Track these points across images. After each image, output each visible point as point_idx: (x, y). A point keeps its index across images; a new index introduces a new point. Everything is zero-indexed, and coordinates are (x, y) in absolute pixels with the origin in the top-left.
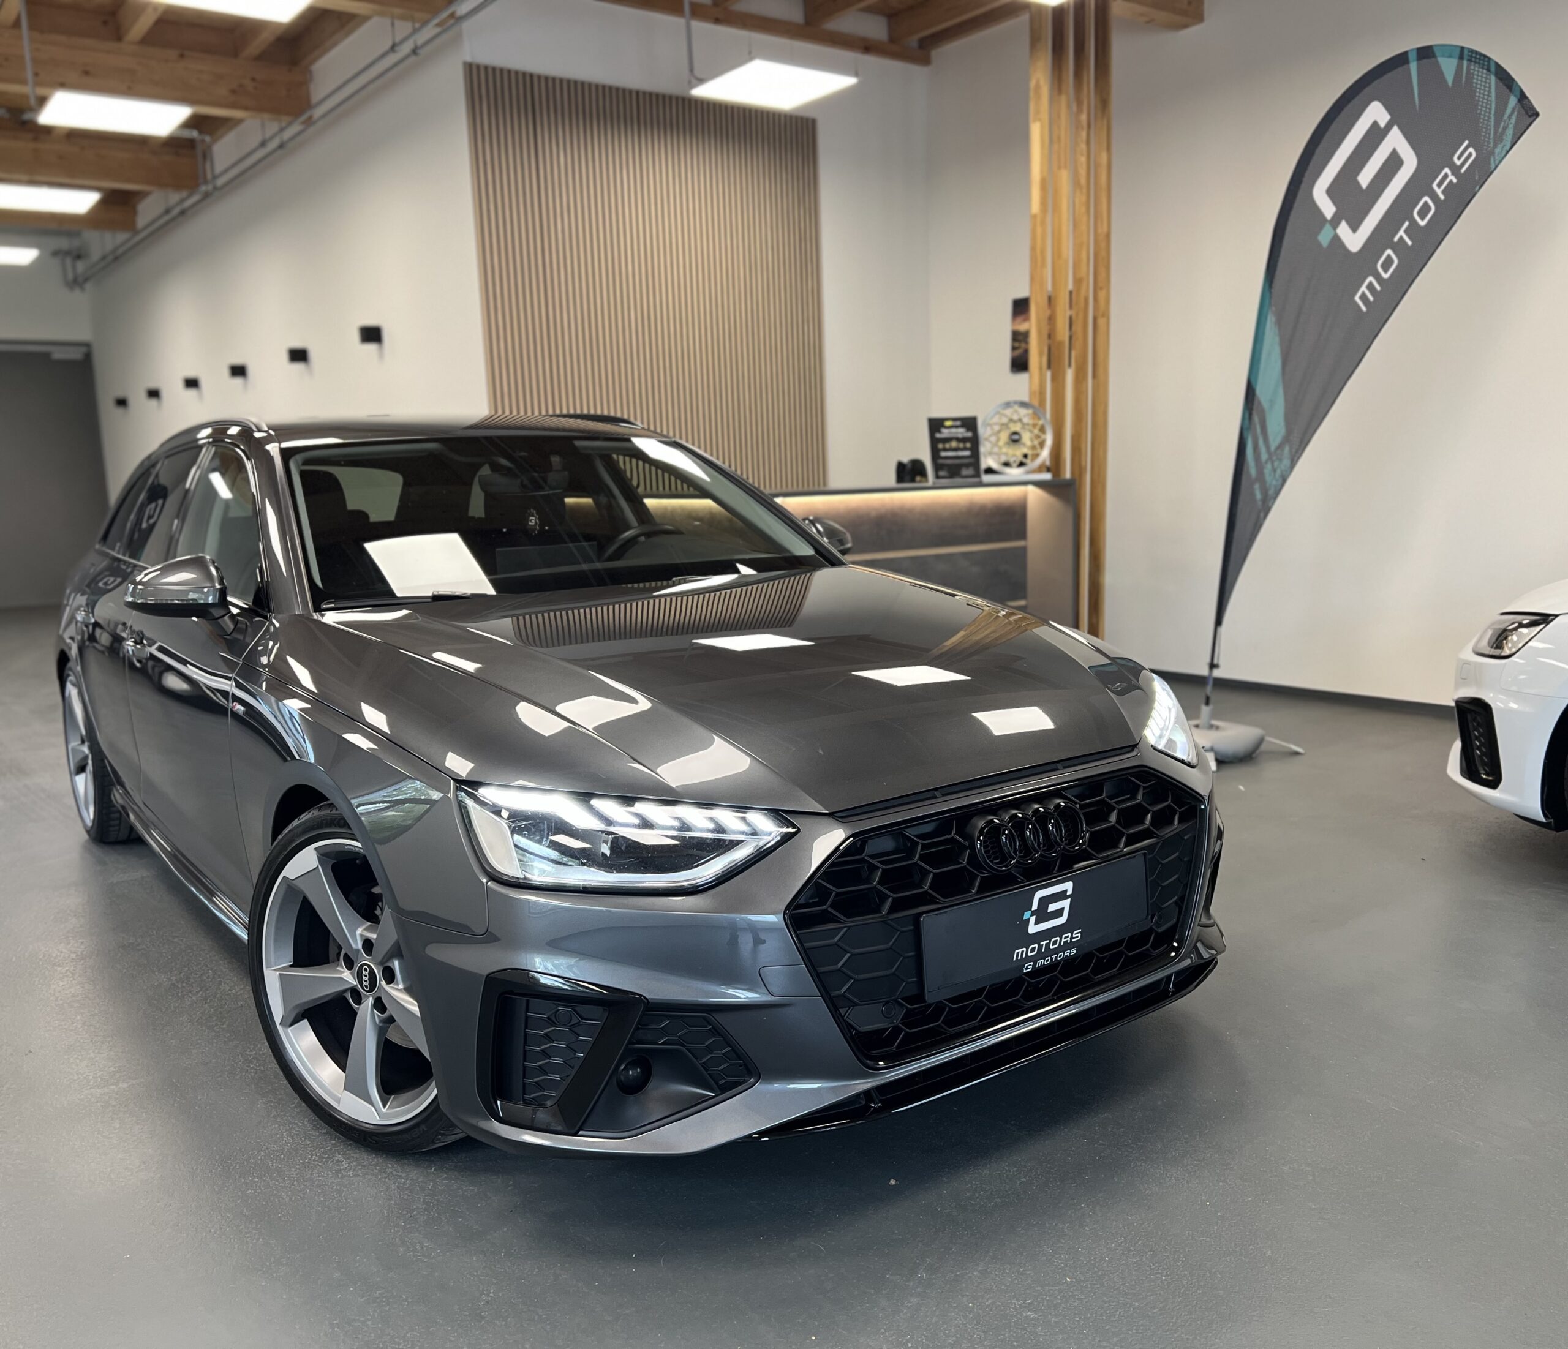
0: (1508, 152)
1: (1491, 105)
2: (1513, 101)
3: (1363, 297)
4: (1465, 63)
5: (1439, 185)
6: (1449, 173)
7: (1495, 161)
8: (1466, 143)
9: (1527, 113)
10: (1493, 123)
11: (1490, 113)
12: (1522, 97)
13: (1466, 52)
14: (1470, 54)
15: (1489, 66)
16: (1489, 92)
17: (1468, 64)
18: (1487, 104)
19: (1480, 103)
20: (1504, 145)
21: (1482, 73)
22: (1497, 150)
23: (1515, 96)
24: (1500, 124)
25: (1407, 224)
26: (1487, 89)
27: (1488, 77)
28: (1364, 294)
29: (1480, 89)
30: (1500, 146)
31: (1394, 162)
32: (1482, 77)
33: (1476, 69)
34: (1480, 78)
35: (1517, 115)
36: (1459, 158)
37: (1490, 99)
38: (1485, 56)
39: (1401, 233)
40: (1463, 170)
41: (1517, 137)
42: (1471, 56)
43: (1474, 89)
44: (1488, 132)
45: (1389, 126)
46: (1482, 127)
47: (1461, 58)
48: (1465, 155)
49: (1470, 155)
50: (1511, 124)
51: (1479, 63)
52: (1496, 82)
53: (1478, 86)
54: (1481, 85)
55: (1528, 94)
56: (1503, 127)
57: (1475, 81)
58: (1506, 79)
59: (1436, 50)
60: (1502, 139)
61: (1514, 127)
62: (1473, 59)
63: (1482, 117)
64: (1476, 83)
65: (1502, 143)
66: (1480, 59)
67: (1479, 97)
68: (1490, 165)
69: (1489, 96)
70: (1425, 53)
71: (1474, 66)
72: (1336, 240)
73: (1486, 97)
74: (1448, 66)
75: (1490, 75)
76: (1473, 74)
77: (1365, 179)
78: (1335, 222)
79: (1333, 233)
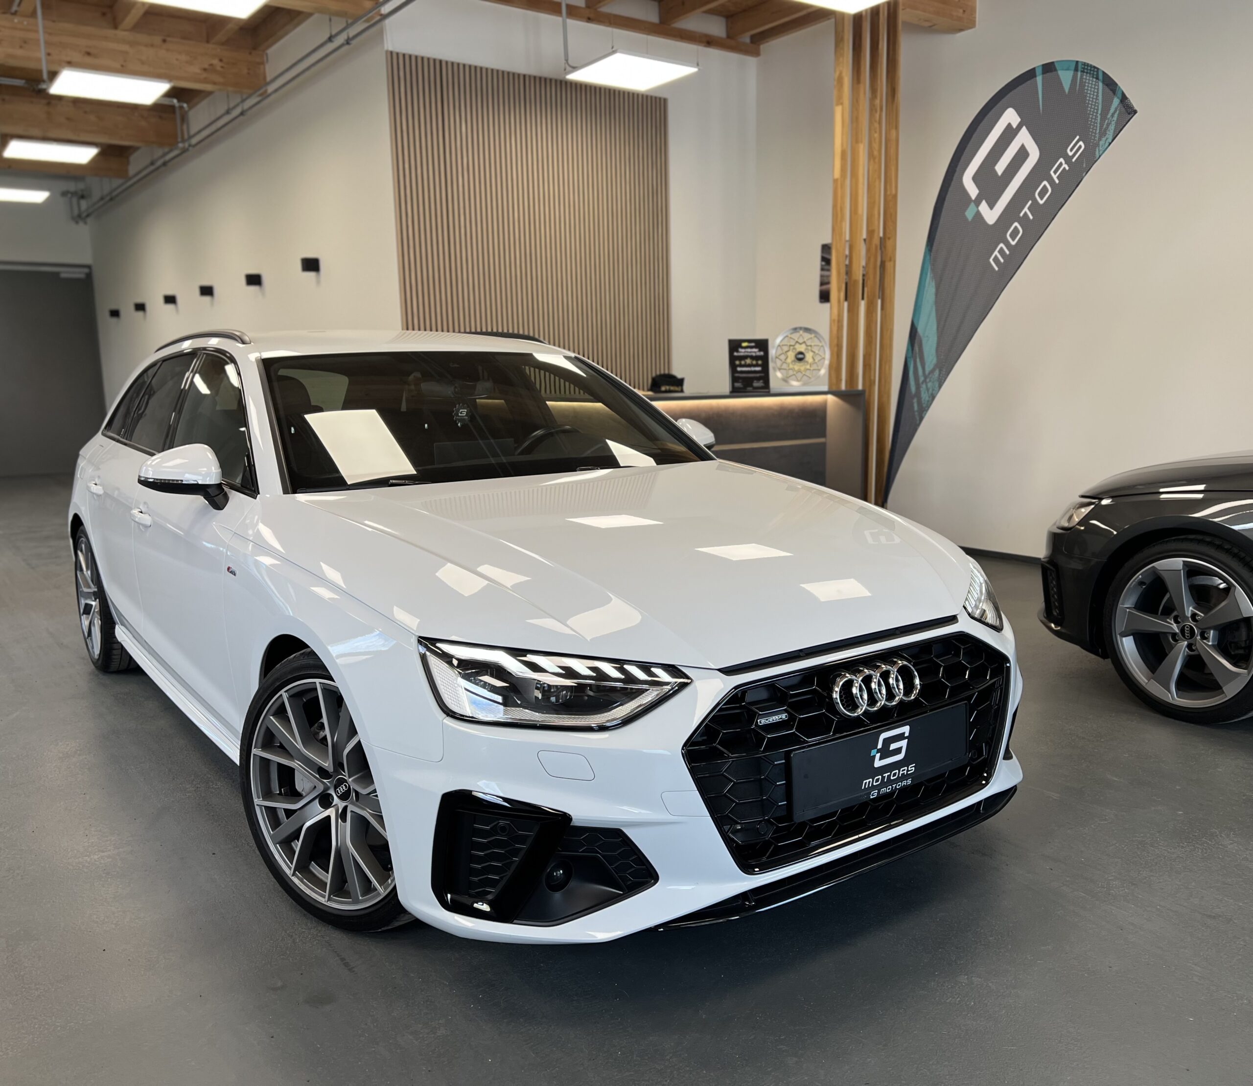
0: (1110, 144)
1: (1098, 107)
2: (1116, 102)
3: (996, 260)
4: (1079, 74)
5: (1055, 172)
6: (1063, 162)
7: (1099, 151)
8: (1078, 137)
9: (1127, 111)
10: (1099, 121)
11: (1097, 113)
12: (1124, 98)
13: (1080, 65)
14: (1083, 66)
15: (1097, 75)
16: (1097, 96)
17: (1081, 74)
18: (1095, 105)
19: (1090, 106)
20: (1107, 139)
21: (1092, 81)
22: (1101, 143)
23: (1118, 98)
24: (1105, 121)
25: (1030, 202)
26: (1095, 94)
27: (1097, 84)
28: (996, 257)
29: (1090, 94)
30: (1104, 139)
31: (1022, 155)
32: (1092, 84)
33: (1088, 78)
34: (1090, 85)
35: (1119, 113)
36: (1071, 150)
37: (1097, 101)
38: (1095, 67)
39: (1026, 209)
41: (1118, 131)
42: (1084, 68)
43: (1085, 94)
44: (1095, 128)
45: (1019, 127)
46: (1090, 125)
47: (1076, 70)
48: (1076, 147)
49: (1080, 147)
50: (1113, 120)
51: (1090, 73)
52: (1103, 87)
53: (1089, 92)
54: (1091, 91)
55: (1128, 96)
56: (1107, 123)
57: (1086, 88)
58: (1110, 84)
59: (1057, 65)
60: (1106, 134)
61: (1116, 123)
62: (1086, 71)
63: (1091, 116)
64: (1087, 90)
65: (1106, 137)
66: (1091, 70)
67: (1089, 100)
68: (1095, 154)
69: (1097, 99)
70: (1049, 68)
71: (1086, 76)
72: (978, 215)
73: (1094, 100)
74: (1066, 77)
75: (1098, 82)
76: (1085, 82)
77: (1000, 167)
78: (978, 201)
79: (975, 210)
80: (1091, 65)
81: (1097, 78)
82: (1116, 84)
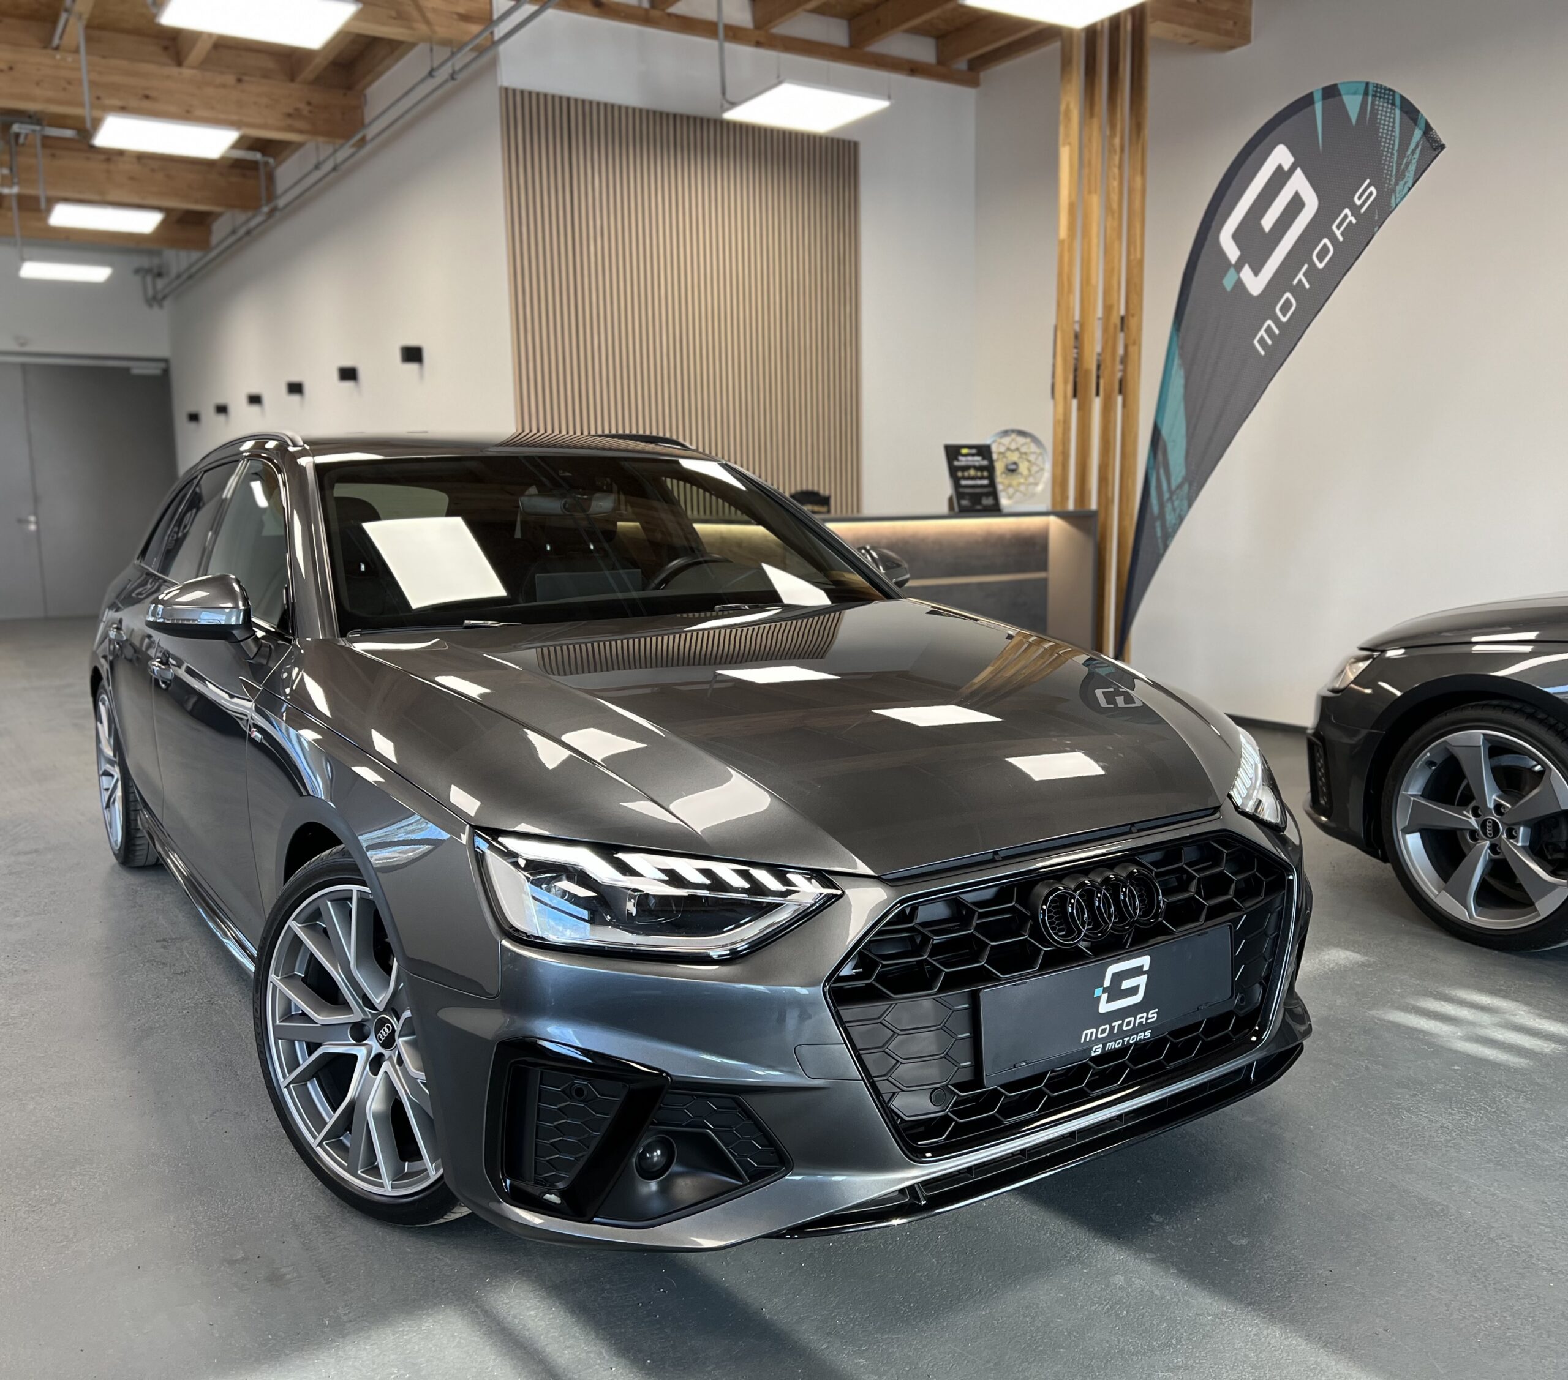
0: (1410, 189)
1: (1394, 141)
2: (1418, 134)
3: (1262, 341)
4: (1370, 98)
5: (1338, 227)
6: (1349, 214)
7: (1396, 199)
8: (1368, 181)
9: (1432, 146)
10: (1395, 159)
11: (1393, 149)
12: (1428, 128)
13: (1371, 88)
14: (1375, 89)
15: (1394, 100)
16: (1393, 127)
17: (1372, 99)
18: (1390, 139)
19: (1384, 140)
20: (1406, 183)
21: (1387, 108)
22: (1398, 188)
23: (1420, 129)
24: (1403, 159)
25: (1306, 266)
26: (1391, 124)
27: (1393, 111)
28: (1262, 338)
29: (1384, 125)
30: (1402, 183)
32: (1386, 112)
33: (1381, 104)
34: (1384, 113)
35: (1422, 149)
36: (1359, 198)
37: (1393, 134)
38: (1390, 90)
39: (1301, 276)
40: (1363, 211)
41: (1420, 172)
42: (1376, 92)
43: (1378, 125)
44: (1390, 169)
45: (1292, 169)
46: (1384, 165)
47: (1366, 93)
48: (1366, 195)
49: (1371, 194)
50: (1415, 159)
51: (1384, 98)
52: (1401, 119)
53: (1383, 122)
54: (1385, 120)
55: (1433, 126)
56: (1407, 162)
57: (1379, 117)
58: (1410, 112)
59: (1340, 87)
60: (1405, 176)
61: (1417, 162)
62: (1378, 94)
63: (1385, 153)
64: (1381, 119)
65: (1404, 180)
66: (1385, 94)
67: (1382, 133)
68: (1390, 203)
69: (1392, 131)
70: (1331, 92)
71: (1379, 101)
72: (1239, 284)
73: (1389, 133)
74: (1352, 104)
75: (1394, 109)
76: (1378, 110)
77: (1268, 222)
78: (1239, 267)
79: (1237, 277)
80: (1385, 87)
81: (1393, 104)
82: (1418, 112)
